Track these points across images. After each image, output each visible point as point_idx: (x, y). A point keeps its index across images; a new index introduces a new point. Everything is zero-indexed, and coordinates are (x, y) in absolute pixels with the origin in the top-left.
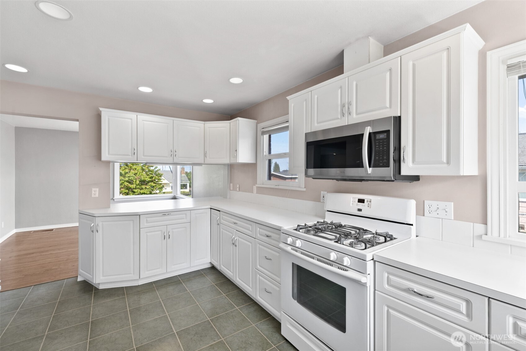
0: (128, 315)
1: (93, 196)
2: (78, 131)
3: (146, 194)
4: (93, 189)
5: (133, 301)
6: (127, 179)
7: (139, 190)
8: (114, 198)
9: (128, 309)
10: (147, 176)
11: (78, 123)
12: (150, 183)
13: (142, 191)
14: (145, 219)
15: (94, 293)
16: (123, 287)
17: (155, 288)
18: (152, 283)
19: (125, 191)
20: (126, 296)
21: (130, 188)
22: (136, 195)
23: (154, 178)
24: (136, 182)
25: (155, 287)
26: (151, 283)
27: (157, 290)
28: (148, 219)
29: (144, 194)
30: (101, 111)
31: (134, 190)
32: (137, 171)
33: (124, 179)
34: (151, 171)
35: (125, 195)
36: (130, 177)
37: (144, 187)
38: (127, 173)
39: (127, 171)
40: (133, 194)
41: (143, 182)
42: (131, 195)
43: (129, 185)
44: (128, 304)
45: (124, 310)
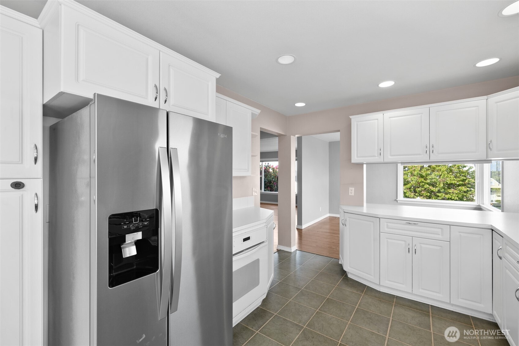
0: (354, 312)
1: (350, 194)
2: (339, 140)
3: (453, 199)
4: (350, 188)
5: (365, 302)
6: (428, 181)
7: (444, 194)
8: (397, 200)
9: (357, 307)
10: (455, 179)
11: (339, 133)
12: (460, 187)
13: (447, 196)
14: (386, 224)
15: (343, 278)
16: (366, 285)
17: (394, 304)
18: (395, 297)
19: (427, 194)
20: (363, 294)
21: (432, 191)
22: (439, 199)
23: (467, 181)
24: (439, 184)
25: (394, 302)
26: (393, 296)
27: (395, 306)
28: (389, 224)
29: (451, 199)
30: (351, 119)
31: (438, 194)
32: (441, 173)
33: (424, 181)
34: (463, 172)
35: (427, 198)
36: (432, 179)
37: (451, 191)
38: (429, 174)
39: (429, 172)
40: (436, 199)
41: (450, 186)
42: (433, 199)
43: (431, 187)
44: (360, 303)
45: (353, 305)
